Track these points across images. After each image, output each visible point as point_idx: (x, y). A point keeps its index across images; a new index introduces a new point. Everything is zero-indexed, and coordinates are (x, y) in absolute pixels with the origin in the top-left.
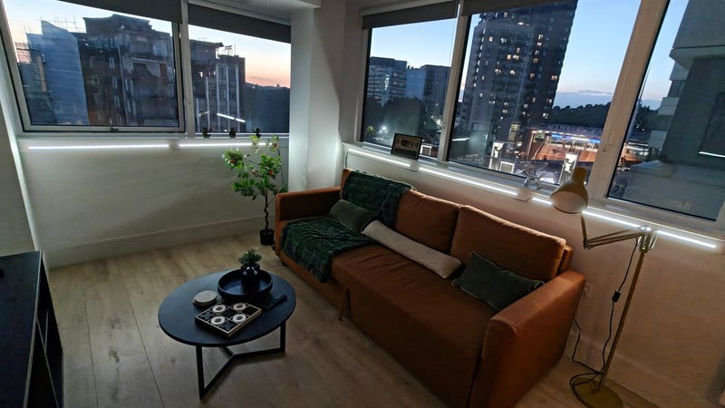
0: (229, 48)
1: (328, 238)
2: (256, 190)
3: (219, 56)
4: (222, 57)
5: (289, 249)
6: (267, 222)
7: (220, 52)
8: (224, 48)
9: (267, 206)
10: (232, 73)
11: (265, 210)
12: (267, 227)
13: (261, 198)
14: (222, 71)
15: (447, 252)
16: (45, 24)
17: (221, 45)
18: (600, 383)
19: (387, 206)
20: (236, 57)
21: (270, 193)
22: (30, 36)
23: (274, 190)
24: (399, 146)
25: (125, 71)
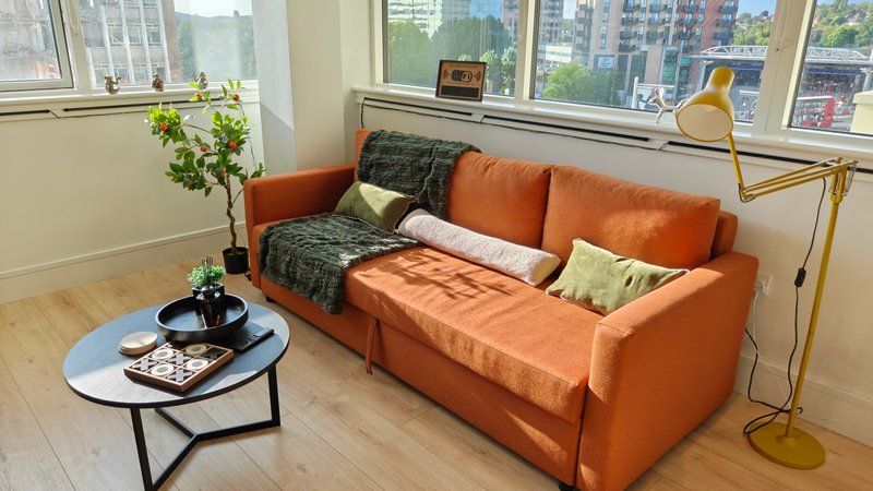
1: (337, 243)
2: (210, 178)
5: (275, 271)
6: (234, 235)
9: (230, 205)
11: (229, 213)
12: (234, 243)
13: (219, 190)
15: (538, 244)
18: (788, 426)
19: (434, 182)
21: (234, 181)
23: (240, 175)
24: (448, 82)
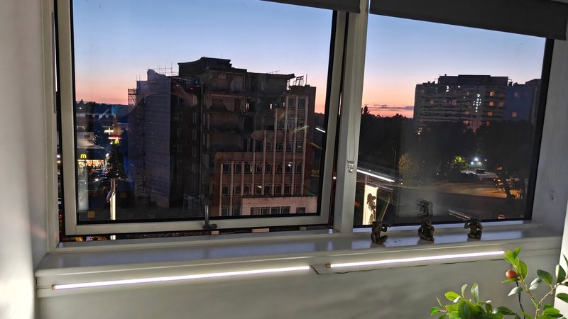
0: (301, 78)
3: (290, 87)
4: (294, 87)
7: (292, 82)
8: (295, 79)
10: (302, 103)
14: (291, 102)
16: (150, 72)
17: (292, 76)
20: (307, 86)
22: (139, 83)
25: (205, 106)
